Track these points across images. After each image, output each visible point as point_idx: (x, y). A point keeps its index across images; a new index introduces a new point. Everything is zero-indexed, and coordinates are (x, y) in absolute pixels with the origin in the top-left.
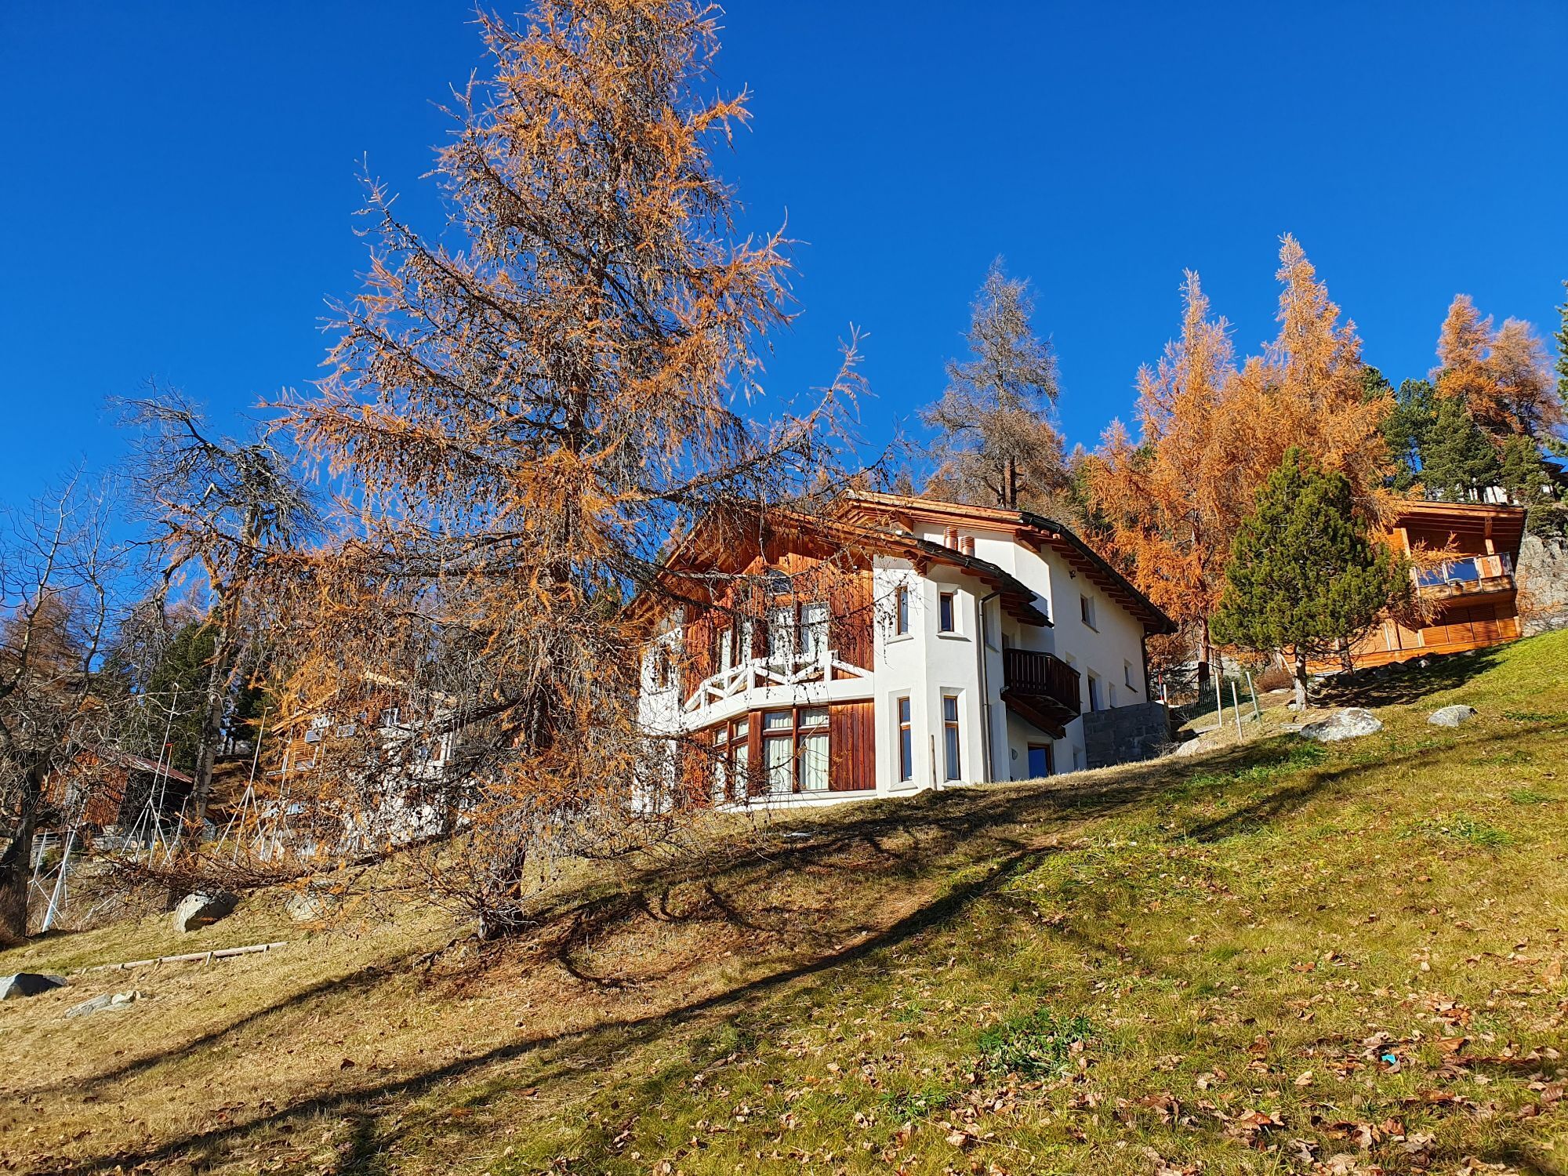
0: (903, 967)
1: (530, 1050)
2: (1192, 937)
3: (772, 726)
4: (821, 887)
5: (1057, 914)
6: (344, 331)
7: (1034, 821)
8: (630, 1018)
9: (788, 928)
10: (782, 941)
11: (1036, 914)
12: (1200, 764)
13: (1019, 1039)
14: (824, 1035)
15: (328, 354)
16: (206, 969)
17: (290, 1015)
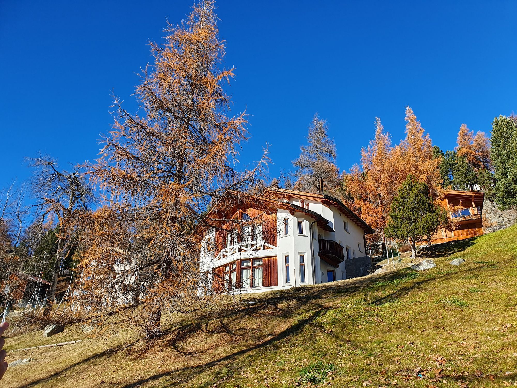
0: (281, 347)
1: (162, 377)
2: (370, 337)
3: (244, 265)
4: (257, 321)
5: (330, 329)
6: (106, 144)
7: (326, 298)
8: (195, 365)
9: (246, 335)
10: (244, 339)
11: (323, 329)
12: (380, 278)
13: (312, 371)
14: (255, 370)
15: (100, 151)
16: (54, 350)
17: (84, 366)
